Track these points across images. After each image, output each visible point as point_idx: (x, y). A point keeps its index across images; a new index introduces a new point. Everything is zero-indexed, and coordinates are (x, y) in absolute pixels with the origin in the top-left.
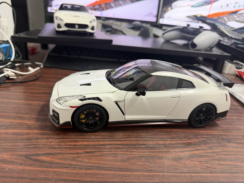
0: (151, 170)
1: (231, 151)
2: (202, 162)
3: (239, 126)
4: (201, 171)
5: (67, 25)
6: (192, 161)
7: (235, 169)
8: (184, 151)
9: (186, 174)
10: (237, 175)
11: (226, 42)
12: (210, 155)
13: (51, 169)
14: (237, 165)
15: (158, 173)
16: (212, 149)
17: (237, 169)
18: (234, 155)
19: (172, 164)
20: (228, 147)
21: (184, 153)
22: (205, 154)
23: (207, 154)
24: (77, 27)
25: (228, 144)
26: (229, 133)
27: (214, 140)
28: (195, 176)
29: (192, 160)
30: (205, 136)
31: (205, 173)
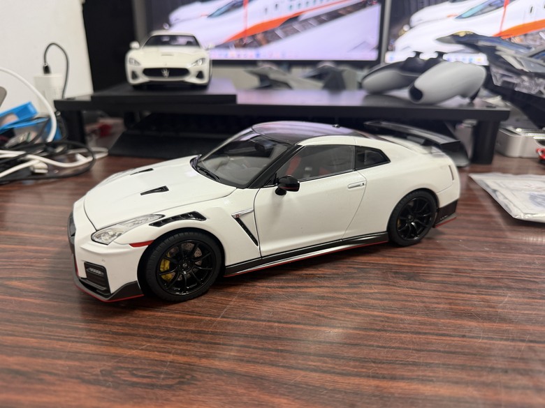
0: (193, 312)
1: (399, 294)
2: (312, 306)
3: (461, 253)
4: (297, 321)
5: (148, 72)
6: (292, 303)
7: (383, 323)
8: (287, 287)
9: (261, 323)
10: (378, 334)
11: (525, 86)
12: (343, 296)
13: (16, 298)
14: (393, 318)
15: (203, 318)
16: (355, 287)
17: (387, 324)
18: (402, 301)
19: (243, 305)
20: (399, 287)
21: (283, 290)
22: (331, 295)
23: (336, 295)
24: (166, 73)
25: (403, 282)
26: (423, 264)
27: (374, 274)
28: (278, 327)
29: (294, 301)
30: (356, 266)
31: (305, 324)
